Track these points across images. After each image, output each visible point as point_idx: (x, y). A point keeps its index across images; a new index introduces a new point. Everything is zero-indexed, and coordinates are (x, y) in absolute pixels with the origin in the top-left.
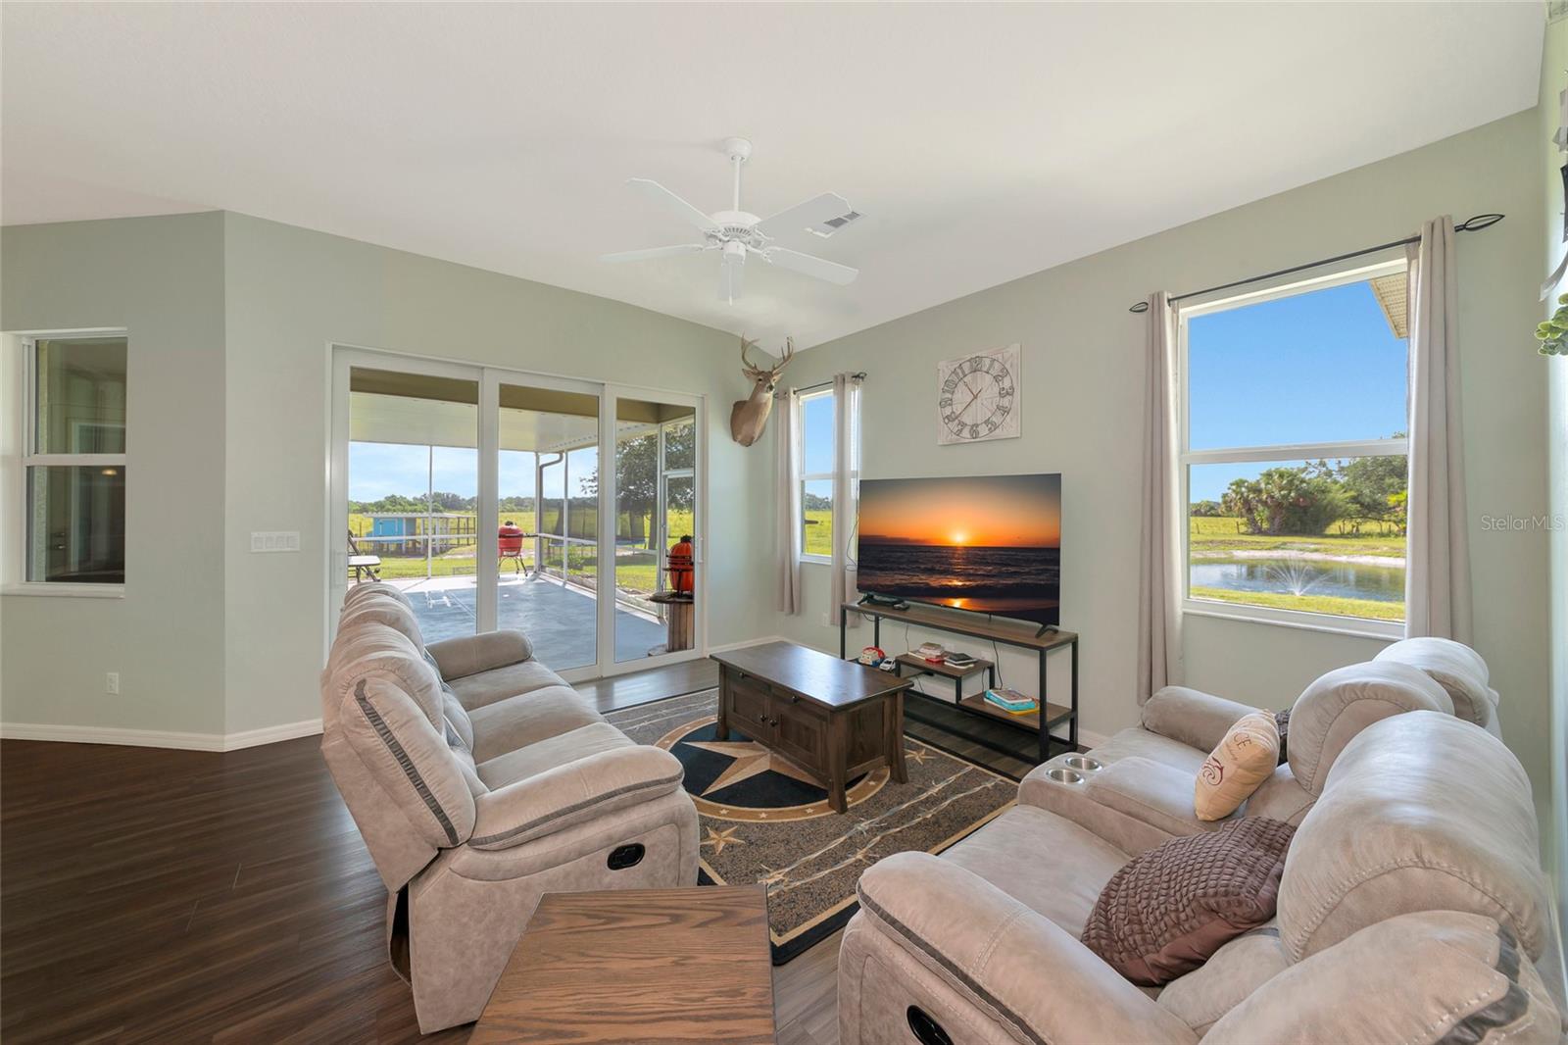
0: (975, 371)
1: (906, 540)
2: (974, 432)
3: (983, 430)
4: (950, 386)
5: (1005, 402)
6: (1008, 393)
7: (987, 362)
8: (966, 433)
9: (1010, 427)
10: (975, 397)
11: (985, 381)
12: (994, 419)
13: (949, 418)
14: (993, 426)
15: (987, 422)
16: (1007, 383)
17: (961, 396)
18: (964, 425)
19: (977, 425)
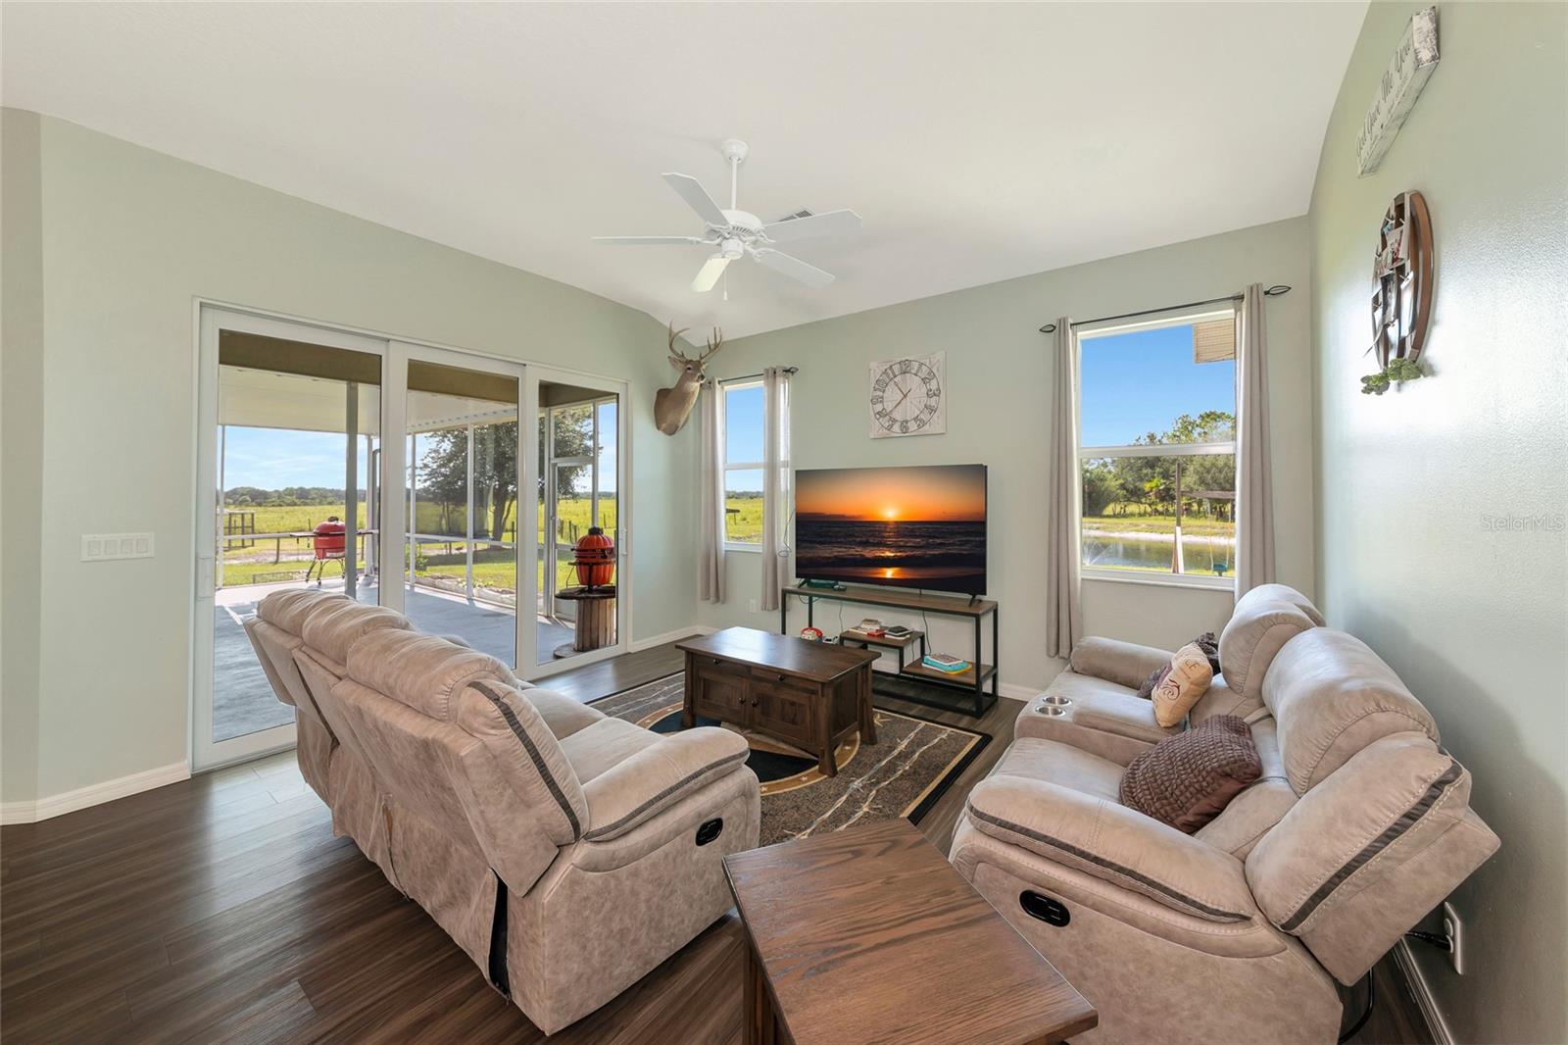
0: (905, 373)
1: (843, 516)
2: (904, 427)
3: (913, 426)
4: (881, 385)
5: (933, 402)
6: (935, 395)
7: (916, 366)
8: (896, 428)
9: (936, 425)
10: (905, 396)
11: (913, 382)
12: (922, 416)
13: (881, 414)
14: (921, 423)
15: (915, 419)
16: (933, 385)
17: (892, 395)
18: (895, 421)
19: (907, 422)
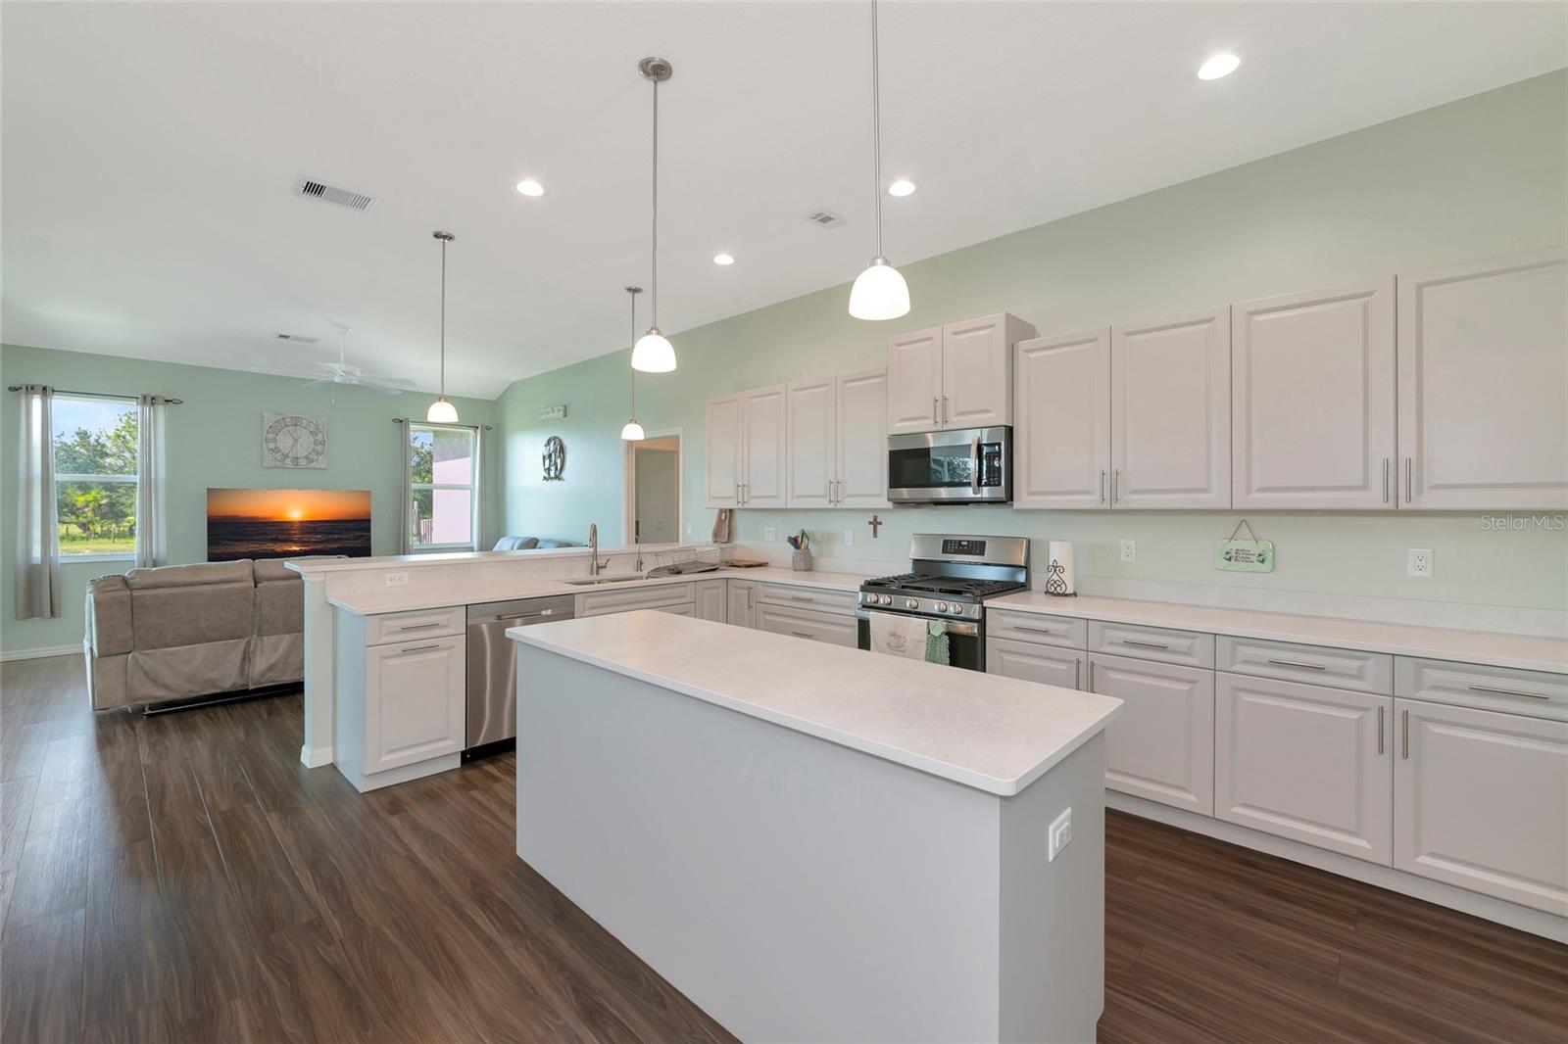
0: (296, 425)
1: (257, 518)
2: (295, 460)
3: (303, 462)
4: (275, 429)
5: (319, 448)
6: (321, 444)
7: (305, 422)
8: (288, 461)
9: (320, 462)
10: (296, 441)
11: (303, 433)
12: (310, 456)
13: (273, 450)
14: (309, 460)
15: (306, 457)
16: (320, 437)
17: (284, 438)
18: (286, 455)
19: (297, 457)
